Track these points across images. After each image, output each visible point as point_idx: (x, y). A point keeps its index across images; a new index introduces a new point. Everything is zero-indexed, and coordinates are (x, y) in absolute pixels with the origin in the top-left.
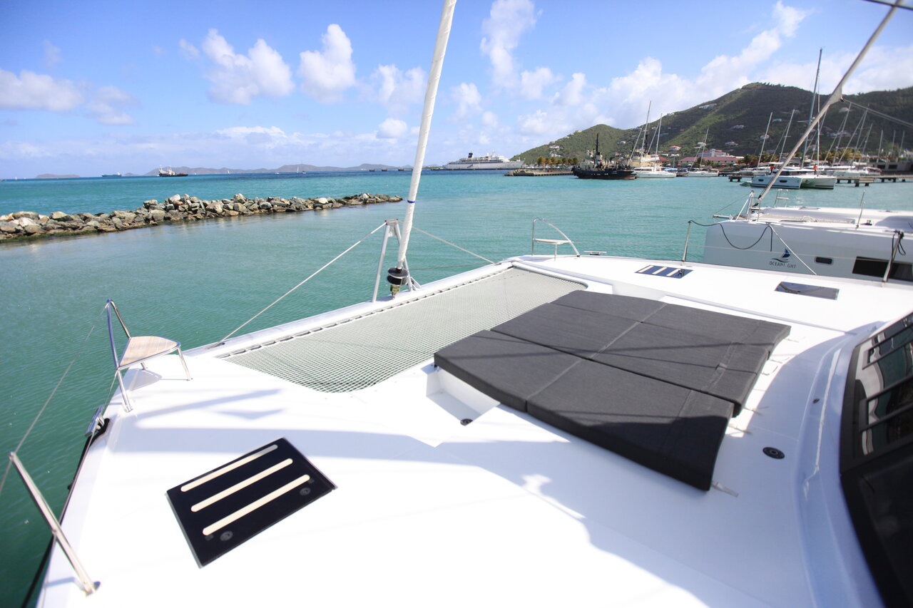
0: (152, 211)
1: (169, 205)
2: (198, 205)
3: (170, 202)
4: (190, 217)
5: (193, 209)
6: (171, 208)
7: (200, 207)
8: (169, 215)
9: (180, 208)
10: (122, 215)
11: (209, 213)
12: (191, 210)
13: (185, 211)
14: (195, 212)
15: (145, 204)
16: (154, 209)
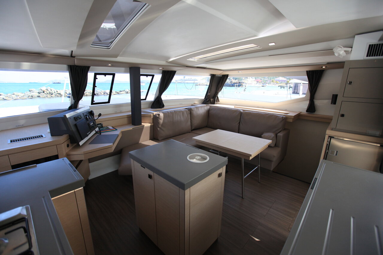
0: (32, 93)
1: (40, 91)
2: (54, 91)
3: (41, 90)
4: (49, 96)
5: (51, 93)
6: (41, 92)
7: (55, 92)
8: (39, 95)
9: (45, 92)
10: (17, 94)
11: (58, 95)
12: (50, 93)
13: (48, 94)
14: (52, 94)
15: (29, 90)
16: (33, 92)
